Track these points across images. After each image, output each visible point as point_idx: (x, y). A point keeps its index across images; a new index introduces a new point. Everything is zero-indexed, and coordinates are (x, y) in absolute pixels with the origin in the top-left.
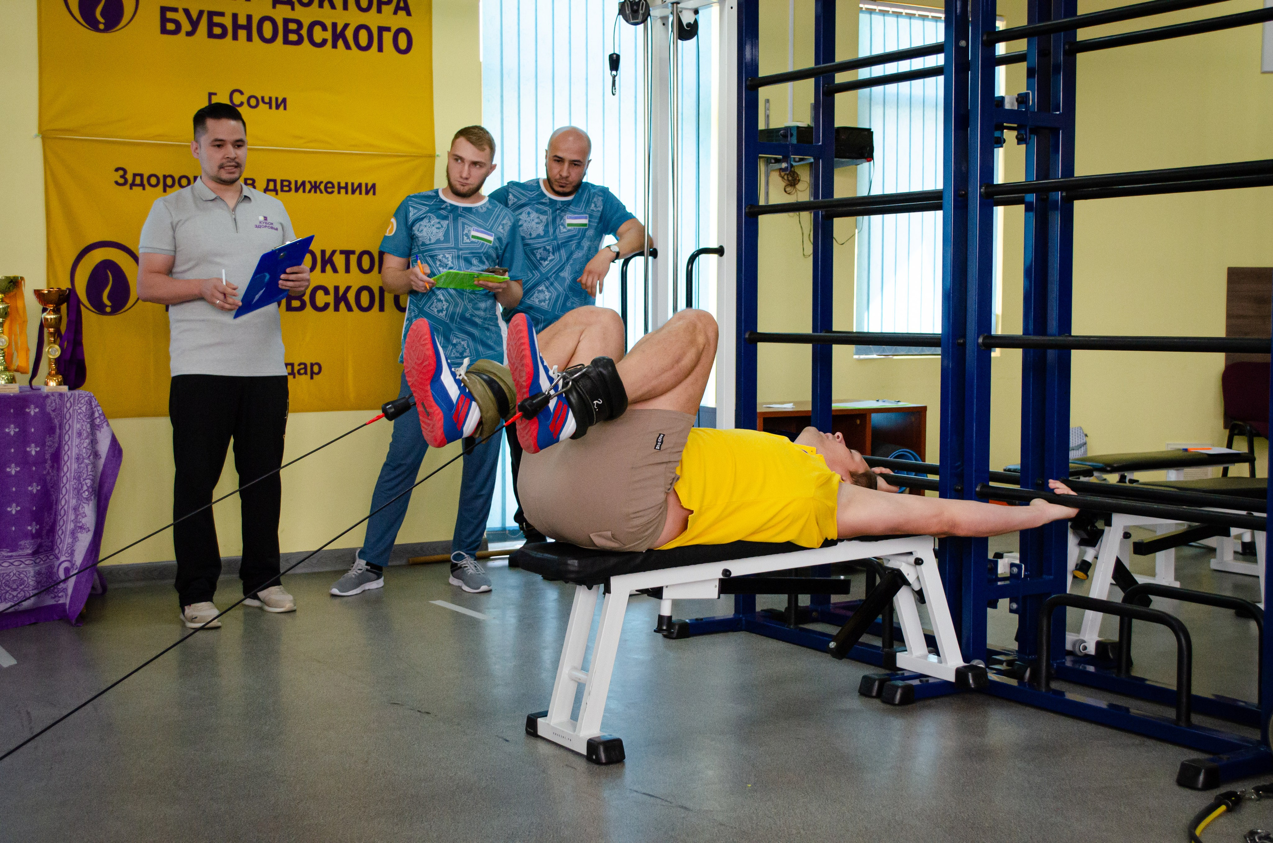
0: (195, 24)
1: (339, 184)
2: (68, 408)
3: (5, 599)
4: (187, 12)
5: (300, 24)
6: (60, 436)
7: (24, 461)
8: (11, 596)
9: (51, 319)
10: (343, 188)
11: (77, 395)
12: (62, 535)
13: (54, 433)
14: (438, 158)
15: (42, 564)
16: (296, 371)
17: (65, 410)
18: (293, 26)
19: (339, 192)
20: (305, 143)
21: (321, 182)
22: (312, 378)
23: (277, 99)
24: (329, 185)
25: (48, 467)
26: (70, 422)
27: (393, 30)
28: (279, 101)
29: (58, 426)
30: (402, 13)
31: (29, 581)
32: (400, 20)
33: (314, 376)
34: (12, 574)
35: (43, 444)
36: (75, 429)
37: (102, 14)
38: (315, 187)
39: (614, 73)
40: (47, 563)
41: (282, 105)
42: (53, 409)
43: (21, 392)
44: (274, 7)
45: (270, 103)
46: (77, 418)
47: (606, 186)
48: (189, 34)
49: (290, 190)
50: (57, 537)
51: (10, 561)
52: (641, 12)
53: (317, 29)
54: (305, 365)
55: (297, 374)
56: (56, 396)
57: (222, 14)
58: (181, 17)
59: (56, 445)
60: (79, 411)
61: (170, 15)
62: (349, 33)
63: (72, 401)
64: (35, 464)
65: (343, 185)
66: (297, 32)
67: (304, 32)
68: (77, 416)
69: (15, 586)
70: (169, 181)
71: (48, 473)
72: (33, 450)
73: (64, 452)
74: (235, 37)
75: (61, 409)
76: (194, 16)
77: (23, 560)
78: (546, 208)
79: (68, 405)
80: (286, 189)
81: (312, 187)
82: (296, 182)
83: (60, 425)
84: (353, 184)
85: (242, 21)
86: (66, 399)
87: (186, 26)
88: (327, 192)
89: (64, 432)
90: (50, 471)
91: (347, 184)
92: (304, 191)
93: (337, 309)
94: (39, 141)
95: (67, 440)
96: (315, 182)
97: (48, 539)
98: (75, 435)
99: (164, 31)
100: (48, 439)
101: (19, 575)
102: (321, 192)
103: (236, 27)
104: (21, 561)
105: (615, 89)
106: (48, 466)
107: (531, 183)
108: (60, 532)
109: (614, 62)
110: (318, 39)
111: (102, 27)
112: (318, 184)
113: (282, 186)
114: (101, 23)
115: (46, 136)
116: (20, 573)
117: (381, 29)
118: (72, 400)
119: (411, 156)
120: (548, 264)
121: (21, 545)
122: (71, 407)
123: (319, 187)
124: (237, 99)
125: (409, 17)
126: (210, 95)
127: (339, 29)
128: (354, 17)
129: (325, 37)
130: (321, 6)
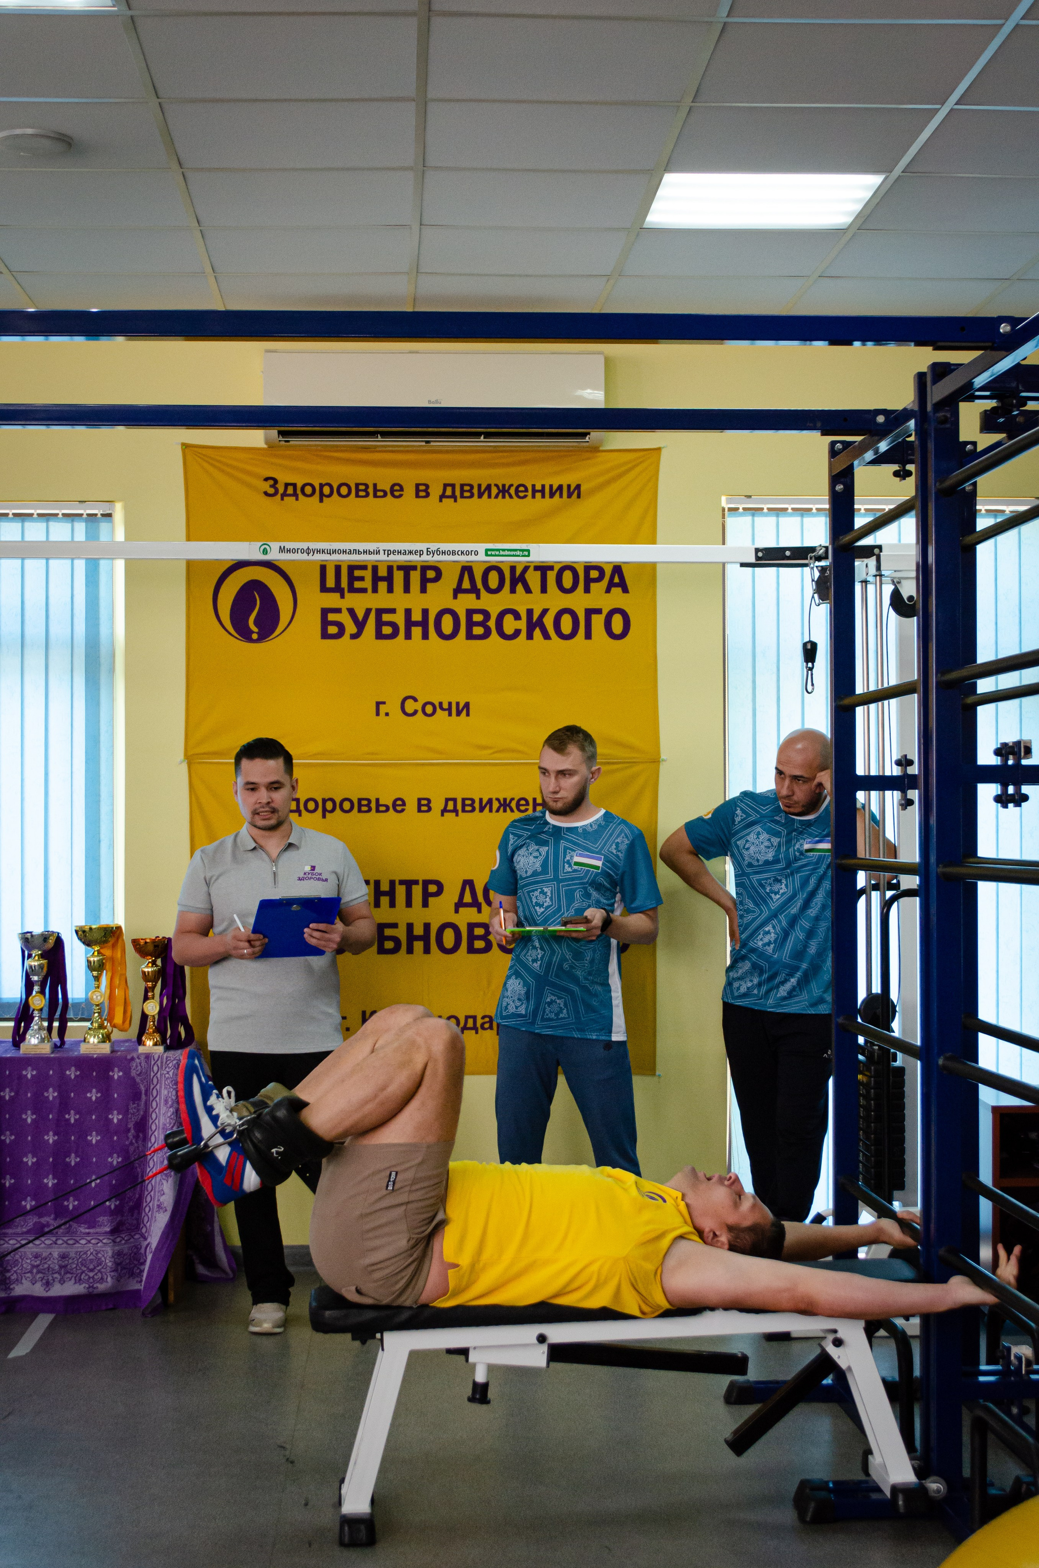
0: (360, 625)
2: (155, 1072)
3: (80, 1280)
4: (352, 612)
5: (486, 614)
6: (147, 1104)
7: (106, 1128)
8: (87, 1277)
9: (148, 972)
11: (165, 1058)
12: (149, 1212)
13: (139, 1099)
14: (664, 763)
15: (125, 1244)
16: (478, 1025)
17: (152, 1073)
18: (478, 618)
20: (494, 753)
21: (512, 799)
23: (458, 704)
24: (523, 802)
25: (131, 1137)
26: (158, 1087)
27: (605, 612)
28: (461, 707)
29: (143, 1092)
30: (617, 591)
31: (107, 1261)
32: (616, 599)
34: (89, 1253)
35: (125, 1112)
36: (162, 1095)
37: (256, 623)
38: (505, 805)
39: (810, 665)
40: (131, 1242)
41: (465, 712)
42: (138, 1073)
43: (113, 1051)
44: (455, 597)
45: (449, 710)
46: (165, 1083)
48: (354, 637)
49: (473, 810)
50: (143, 1214)
51: (87, 1238)
53: (509, 619)
55: (480, 1030)
56: (142, 1058)
57: (393, 611)
58: (345, 618)
59: (142, 1113)
60: (167, 1076)
61: (331, 617)
62: (549, 621)
63: (159, 1065)
64: (116, 1133)
66: (483, 624)
67: (492, 624)
68: (165, 1081)
69: (91, 1267)
70: (329, 805)
71: (131, 1143)
72: (115, 1117)
73: (151, 1121)
74: (408, 636)
75: (147, 1074)
76: (360, 616)
77: (101, 1238)
78: (778, 828)
79: (155, 1068)
80: (468, 808)
81: (501, 805)
82: (481, 800)
83: (146, 1091)
85: (417, 616)
86: (153, 1063)
87: (351, 628)
89: (151, 1099)
90: (134, 1141)
92: (491, 811)
94: (185, 766)
95: (154, 1107)
96: (505, 800)
97: (132, 1216)
98: (162, 1101)
99: (325, 635)
100: (132, 1106)
101: (97, 1254)
103: (410, 623)
104: (99, 1239)
105: (812, 685)
106: (130, 1135)
108: (147, 1209)
109: (810, 652)
110: (509, 630)
111: (255, 636)
112: (508, 802)
113: (464, 805)
114: (253, 632)
115: (190, 759)
116: (98, 1252)
117: (589, 612)
118: (159, 1063)
119: (627, 762)
120: (779, 898)
121: (99, 1221)
122: (158, 1070)
123: (509, 805)
124: (410, 706)
125: (625, 594)
126: (378, 704)
127: (536, 616)
128: (555, 601)
129: (518, 628)
130: (513, 591)
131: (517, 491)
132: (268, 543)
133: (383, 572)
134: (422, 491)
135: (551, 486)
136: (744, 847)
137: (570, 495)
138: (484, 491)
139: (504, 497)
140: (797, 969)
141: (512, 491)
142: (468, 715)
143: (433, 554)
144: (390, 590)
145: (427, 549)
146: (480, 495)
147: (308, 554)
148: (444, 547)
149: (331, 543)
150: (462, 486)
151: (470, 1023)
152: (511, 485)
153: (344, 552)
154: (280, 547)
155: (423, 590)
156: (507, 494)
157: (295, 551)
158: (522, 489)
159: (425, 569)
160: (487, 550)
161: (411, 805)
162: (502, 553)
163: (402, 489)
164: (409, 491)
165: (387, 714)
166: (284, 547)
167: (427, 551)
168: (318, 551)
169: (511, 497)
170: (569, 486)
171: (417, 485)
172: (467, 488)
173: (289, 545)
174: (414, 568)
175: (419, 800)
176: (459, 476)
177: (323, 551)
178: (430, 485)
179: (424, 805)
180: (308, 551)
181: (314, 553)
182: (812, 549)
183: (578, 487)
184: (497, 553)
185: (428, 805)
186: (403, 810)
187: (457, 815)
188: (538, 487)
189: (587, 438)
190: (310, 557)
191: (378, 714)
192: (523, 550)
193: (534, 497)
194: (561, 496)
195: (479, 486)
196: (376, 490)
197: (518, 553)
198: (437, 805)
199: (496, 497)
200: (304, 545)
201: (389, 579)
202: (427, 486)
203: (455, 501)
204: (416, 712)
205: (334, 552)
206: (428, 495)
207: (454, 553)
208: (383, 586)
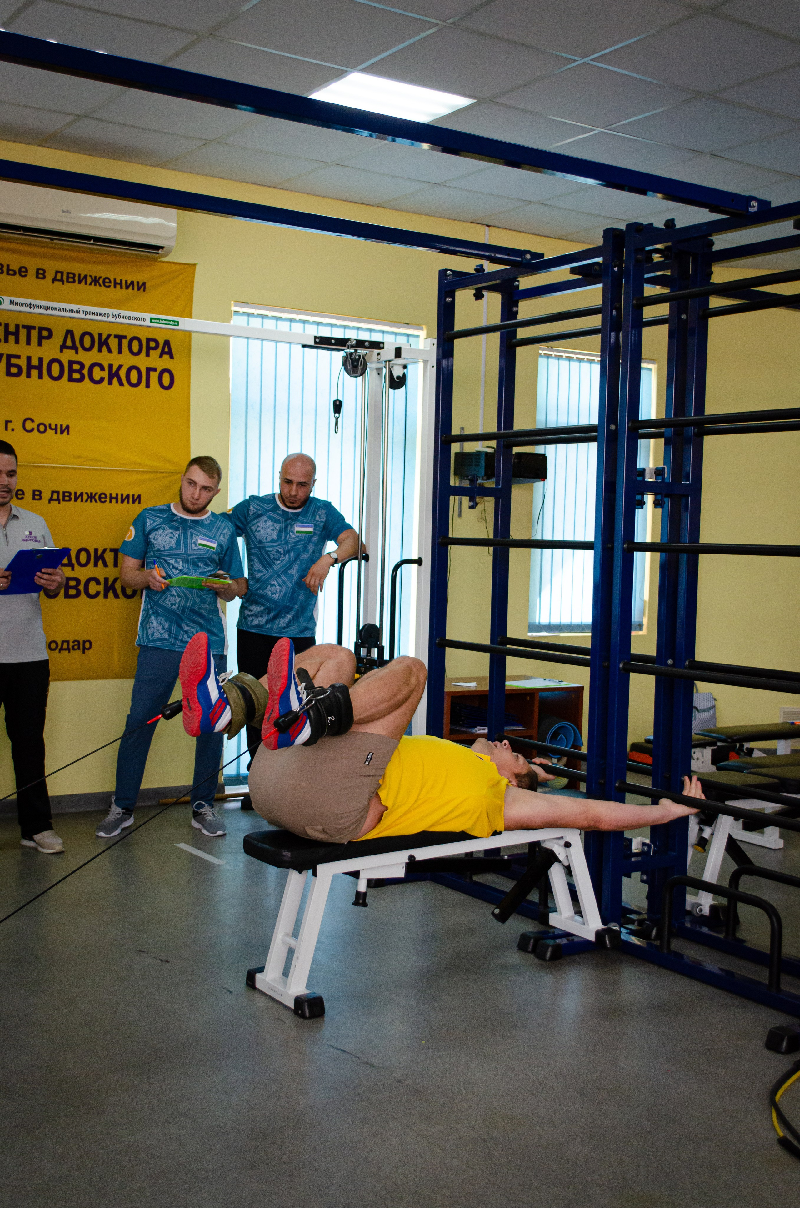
1: (111, 494)
5: (82, 365)
10: (114, 498)
16: (71, 647)
18: (76, 367)
19: (111, 502)
20: (84, 461)
21: (96, 494)
22: (84, 652)
23: (61, 426)
24: (103, 496)
27: (159, 370)
30: (166, 357)
32: (165, 363)
33: (86, 651)
38: (91, 497)
39: (337, 415)
41: (66, 431)
44: (61, 351)
45: (56, 429)
47: (329, 501)
49: (70, 500)
52: (360, 368)
53: (96, 369)
54: (79, 642)
55: (71, 650)
57: (18, 357)
62: (123, 373)
65: (114, 495)
66: (79, 371)
67: (85, 372)
74: (29, 376)
78: (280, 519)
80: (67, 498)
81: (89, 497)
82: (76, 493)
84: (122, 495)
85: (35, 362)
88: (101, 502)
91: (117, 495)
92: (82, 501)
93: (106, 596)
96: (91, 494)
102: (96, 501)
103: (30, 367)
105: (337, 428)
107: (269, 497)
109: (338, 407)
110: (97, 377)
112: (93, 495)
113: (64, 496)
117: (149, 370)
119: (169, 472)
120: (280, 563)
123: (94, 497)
124: (29, 425)
125: (172, 360)
126: (7, 422)
127: (114, 369)
128: (127, 360)
129: (103, 376)
130: (100, 350)
131: (104, 282)
132: (2, 297)
133: (12, 329)
134: (41, 274)
135: (126, 281)
136: (256, 530)
137: (139, 289)
138: (82, 279)
139: (95, 285)
140: (291, 609)
141: (101, 281)
142: (68, 434)
143: (116, 317)
144: (17, 342)
145: (112, 313)
146: (80, 282)
147: (30, 308)
148: (124, 313)
149: (47, 302)
150: (68, 274)
151: (65, 646)
152: (100, 278)
153: (56, 309)
154: (11, 301)
155: (40, 344)
156: (97, 284)
157: (21, 304)
158: (107, 280)
159: (41, 329)
160: (151, 319)
161: (28, 495)
162: (161, 321)
163: (27, 271)
164: (32, 273)
165: (13, 430)
166: (14, 301)
167: (112, 315)
168: (38, 307)
169: (100, 285)
170: (138, 283)
171: (38, 270)
172: (71, 276)
173: (17, 300)
174: (34, 328)
175: (34, 491)
176: (67, 267)
177: (41, 307)
178: (46, 270)
179: (37, 495)
180: (30, 306)
181: (34, 307)
182: (348, 340)
183: (144, 284)
184: (158, 321)
185: (40, 495)
186: (22, 498)
187: (59, 503)
188: (118, 281)
189: (160, 251)
190: (32, 310)
191: (6, 429)
192: (174, 321)
193: (115, 287)
194: (133, 289)
195: (80, 275)
196: (8, 269)
197: (171, 323)
198: (46, 495)
199: (91, 284)
200: (28, 301)
201: (16, 334)
202: (44, 271)
203: (63, 284)
204: (32, 430)
205: (49, 308)
206: (44, 278)
207: (129, 318)
208: (12, 338)
